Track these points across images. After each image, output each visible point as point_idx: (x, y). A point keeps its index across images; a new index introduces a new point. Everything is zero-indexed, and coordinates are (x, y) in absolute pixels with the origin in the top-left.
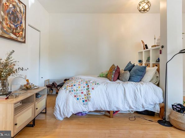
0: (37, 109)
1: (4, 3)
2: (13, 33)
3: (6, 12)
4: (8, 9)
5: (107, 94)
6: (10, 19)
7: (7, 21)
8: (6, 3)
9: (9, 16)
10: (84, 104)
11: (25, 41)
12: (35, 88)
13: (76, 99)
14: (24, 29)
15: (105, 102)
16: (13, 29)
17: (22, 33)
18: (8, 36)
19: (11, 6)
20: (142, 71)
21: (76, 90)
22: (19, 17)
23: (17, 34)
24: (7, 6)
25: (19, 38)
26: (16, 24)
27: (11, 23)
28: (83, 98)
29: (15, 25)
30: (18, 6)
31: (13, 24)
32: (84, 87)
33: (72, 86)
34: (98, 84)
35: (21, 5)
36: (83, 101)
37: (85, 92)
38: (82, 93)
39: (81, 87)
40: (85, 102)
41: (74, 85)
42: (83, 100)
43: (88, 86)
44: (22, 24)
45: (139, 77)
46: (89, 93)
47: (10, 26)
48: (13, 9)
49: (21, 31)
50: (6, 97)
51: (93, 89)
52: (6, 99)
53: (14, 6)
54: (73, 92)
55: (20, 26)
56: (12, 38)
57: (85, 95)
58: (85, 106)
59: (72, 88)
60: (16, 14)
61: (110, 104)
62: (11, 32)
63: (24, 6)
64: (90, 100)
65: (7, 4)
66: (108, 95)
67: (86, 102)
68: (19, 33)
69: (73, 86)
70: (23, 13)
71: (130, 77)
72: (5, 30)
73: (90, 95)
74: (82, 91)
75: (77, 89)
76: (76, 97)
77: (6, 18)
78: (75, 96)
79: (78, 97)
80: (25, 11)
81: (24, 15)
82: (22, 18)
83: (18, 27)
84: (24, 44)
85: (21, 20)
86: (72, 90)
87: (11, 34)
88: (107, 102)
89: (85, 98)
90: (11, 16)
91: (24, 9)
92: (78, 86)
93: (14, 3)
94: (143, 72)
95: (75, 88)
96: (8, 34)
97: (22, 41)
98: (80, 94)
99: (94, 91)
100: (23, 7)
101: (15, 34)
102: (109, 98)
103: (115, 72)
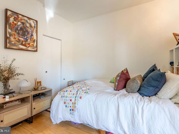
0: (34, 109)
1: (12, 22)
2: (22, 44)
3: (14, 29)
4: (16, 26)
6: (18, 34)
7: (15, 36)
8: (13, 22)
9: (17, 31)
11: (37, 50)
12: (42, 89)
13: (65, 106)
14: (36, 40)
16: (23, 41)
17: (33, 43)
18: (17, 47)
19: (19, 23)
20: (157, 81)
21: (66, 96)
22: (28, 31)
23: (27, 45)
24: (15, 24)
25: (29, 48)
26: (25, 37)
27: (19, 37)
28: (70, 107)
29: (24, 39)
30: (28, 22)
31: (22, 37)
32: (74, 94)
34: (87, 93)
35: (31, 22)
36: (70, 110)
37: (73, 100)
39: (71, 94)
40: (72, 112)
42: (71, 108)
43: (77, 94)
44: (32, 37)
45: (151, 88)
47: (19, 39)
48: (22, 25)
49: (32, 42)
50: (3, 97)
51: (81, 98)
52: (3, 98)
53: (23, 23)
54: (64, 98)
55: (31, 38)
56: (21, 48)
57: (73, 103)
58: (71, 115)
60: (25, 29)
62: (20, 44)
63: (35, 21)
64: (75, 110)
65: (15, 22)
66: (96, 109)
68: (29, 44)
69: (66, 91)
70: (33, 27)
71: (141, 86)
72: (13, 43)
74: (71, 99)
75: (68, 95)
76: (65, 103)
77: (13, 34)
80: (36, 25)
81: (36, 29)
82: (32, 32)
83: (28, 39)
84: (36, 52)
85: (32, 33)
86: (64, 95)
87: (20, 45)
89: (73, 106)
90: (19, 32)
91: (35, 24)
92: (69, 92)
93: (23, 21)
94: (159, 81)
95: (66, 94)
96: (16, 46)
97: (34, 50)
98: (69, 102)
99: (82, 100)
100: (34, 23)
101: (25, 45)
102: (96, 112)
103: (119, 79)
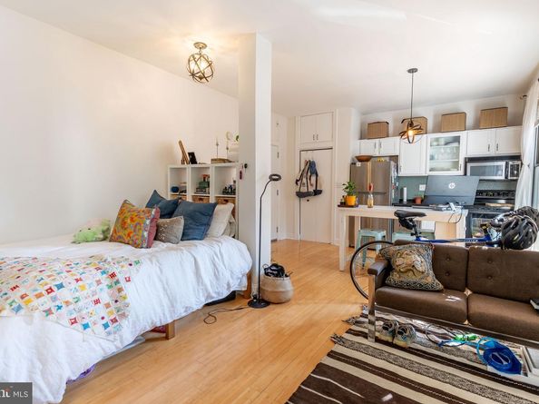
5: (165, 282)
10: (109, 333)
13: (81, 328)
15: (162, 306)
21: (71, 300)
28: (103, 318)
32: (99, 282)
33: (50, 291)
34: (137, 263)
36: (106, 326)
37: (105, 297)
38: (97, 302)
39: (87, 287)
40: (111, 327)
41: (60, 286)
42: (104, 321)
43: (113, 275)
46: (123, 293)
51: (128, 280)
54: (64, 310)
57: (108, 306)
58: (111, 337)
59: (54, 299)
61: (173, 306)
64: (127, 314)
67: (115, 324)
69: (55, 289)
73: (127, 301)
74: (96, 298)
75: (77, 294)
76: (76, 322)
78: (74, 322)
79: (85, 322)
86: (58, 303)
88: (166, 302)
89: (111, 313)
92: (74, 285)
95: (64, 294)
98: (92, 308)
99: (133, 284)
102: (169, 292)
